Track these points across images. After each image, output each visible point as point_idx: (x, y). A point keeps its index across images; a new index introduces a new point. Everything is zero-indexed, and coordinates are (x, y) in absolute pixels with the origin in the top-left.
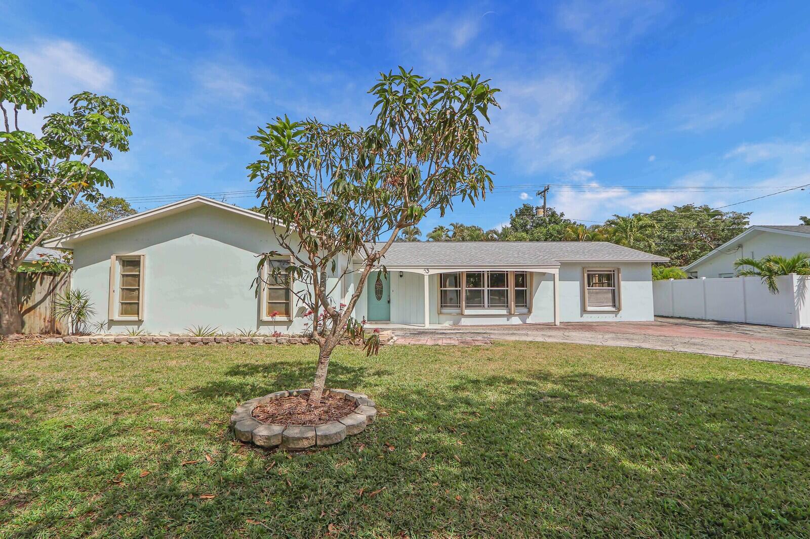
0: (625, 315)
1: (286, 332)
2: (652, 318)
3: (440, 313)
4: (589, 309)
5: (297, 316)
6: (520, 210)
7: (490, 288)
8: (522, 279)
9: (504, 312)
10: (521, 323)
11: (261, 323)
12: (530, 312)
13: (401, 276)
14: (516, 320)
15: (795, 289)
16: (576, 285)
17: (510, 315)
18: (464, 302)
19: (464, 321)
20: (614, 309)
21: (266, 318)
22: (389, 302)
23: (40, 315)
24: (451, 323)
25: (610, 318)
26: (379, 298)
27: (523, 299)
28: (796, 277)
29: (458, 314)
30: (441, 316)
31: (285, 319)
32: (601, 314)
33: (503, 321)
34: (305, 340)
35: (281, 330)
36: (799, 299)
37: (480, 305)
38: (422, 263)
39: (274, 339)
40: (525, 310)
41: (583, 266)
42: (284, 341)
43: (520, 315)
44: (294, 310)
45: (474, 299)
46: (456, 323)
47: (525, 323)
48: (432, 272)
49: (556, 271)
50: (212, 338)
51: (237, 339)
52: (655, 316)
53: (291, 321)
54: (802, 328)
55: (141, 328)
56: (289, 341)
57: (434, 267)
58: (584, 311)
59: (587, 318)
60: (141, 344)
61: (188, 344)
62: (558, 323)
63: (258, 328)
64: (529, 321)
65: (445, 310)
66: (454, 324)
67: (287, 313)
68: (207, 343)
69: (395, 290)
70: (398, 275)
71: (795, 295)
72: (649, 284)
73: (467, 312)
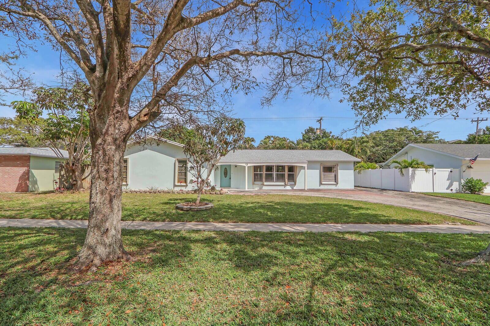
0: (340, 186)
1: (185, 190)
2: (353, 188)
3: (253, 184)
4: (323, 183)
5: (190, 183)
6: (307, 130)
7: (277, 173)
8: (291, 169)
9: (283, 184)
10: (291, 189)
11: (175, 186)
12: (295, 184)
13: (236, 167)
14: (288, 188)
15: (410, 174)
16: (317, 172)
17: (285, 185)
18: (264, 179)
19: (265, 188)
20: (335, 183)
21: (177, 184)
22: (230, 178)
23: (87, 181)
24: (258, 188)
25: (333, 187)
26: (226, 177)
27: (292, 178)
28: (410, 169)
29: (261, 184)
30: (254, 185)
31: (184, 184)
32: (329, 185)
33: (282, 188)
34: (193, 192)
35: (183, 189)
36: (412, 179)
37: (272, 180)
38: (245, 161)
39: (181, 192)
40: (293, 183)
41: (321, 163)
42: (185, 192)
43: (290, 185)
44: (188, 181)
45: (269, 177)
46: (261, 189)
47: (293, 189)
48: (249, 165)
49: (306, 165)
50: (157, 191)
51: (167, 191)
52: (355, 186)
53: (187, 185)
54: (412, 192)
55: (128, 187)
56: (187, 192)
57: (250, 163)
58: (321, 184)
59: (322, 187)
60: (130, 193)
61: (149, 193)
62: (306, 189)
63: (174, 188)
64: (295, 188)
65: (256, 183)
66: (260, 189)
67: (186, 182)
68: (155, 193)
69: (233, 174)
70: (234, 166)
71: (410, 177)
72: (352, 172)
73: (265, 183)
